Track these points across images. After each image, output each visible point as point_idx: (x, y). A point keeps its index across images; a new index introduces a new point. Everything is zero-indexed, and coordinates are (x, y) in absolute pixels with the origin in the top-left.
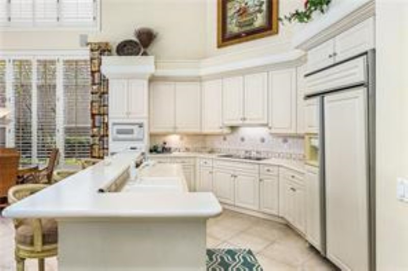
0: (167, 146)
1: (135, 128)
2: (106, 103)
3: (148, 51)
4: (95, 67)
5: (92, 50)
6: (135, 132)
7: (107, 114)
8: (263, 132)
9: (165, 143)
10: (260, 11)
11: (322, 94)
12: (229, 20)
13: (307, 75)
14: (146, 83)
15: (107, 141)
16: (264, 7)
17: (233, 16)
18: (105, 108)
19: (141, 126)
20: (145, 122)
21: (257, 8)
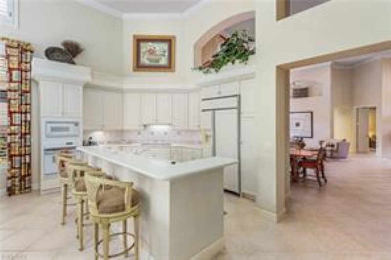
0: (92, 140)
1: (72, 126)
2: (28, 102)
3: (75, 60)
4: (13, 64)
5: (8, 46)
6: (71, 129)
7: (30, 113)
8: (165, 128)
9: (91, 138)
10: (164, 56)
11: (214, 110)
12: (142, 55)
13: (204, 100)
14: (81, 88)
15: (30, 139)
16: (166, 54)
17: (144, 53)
18: (28, 107)
19: (76, 124)
20: (80, 121)
21: (162, 53)
